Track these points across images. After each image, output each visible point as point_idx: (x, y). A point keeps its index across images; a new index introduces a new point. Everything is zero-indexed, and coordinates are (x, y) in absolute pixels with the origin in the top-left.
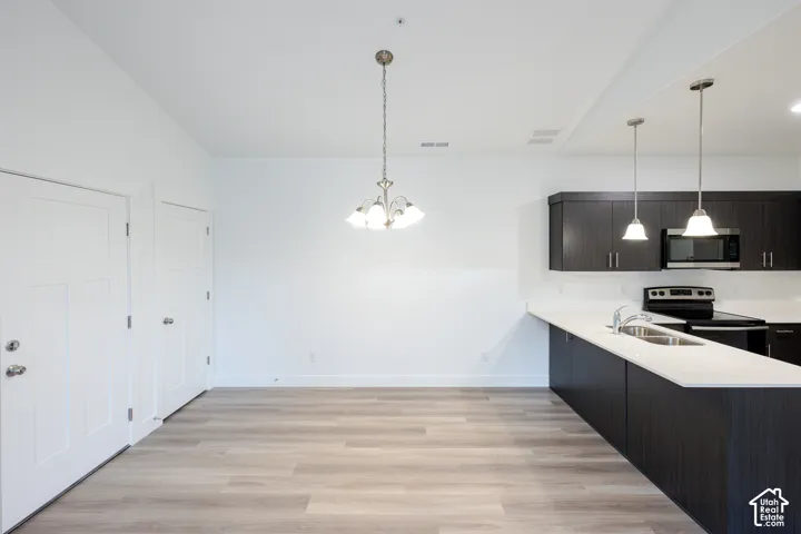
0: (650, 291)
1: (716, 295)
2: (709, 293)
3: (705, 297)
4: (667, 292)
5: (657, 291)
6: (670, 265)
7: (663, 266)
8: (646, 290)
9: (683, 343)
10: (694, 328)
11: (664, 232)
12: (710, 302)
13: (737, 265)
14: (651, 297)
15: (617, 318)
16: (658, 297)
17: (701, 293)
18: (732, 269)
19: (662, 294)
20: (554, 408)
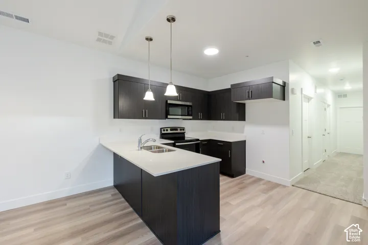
0: (162, 129)
1: (186, 131)
2: (183, 130)
3: (182, 131)
4: (169, 129)
5: (165, 129)
6: (169, 117)
7: (166, 118)
8: (161, 129)
9: (170, 151)
10: (177, 144)
11: (167, 101)
12: (184, 133)
13: (191, 117)
14: (163, 132)
15: (140, 141)
16: (166, 132)
17: (181, 130)
18: (190, 119)
19: (167, 130)
20: (111, 198)
